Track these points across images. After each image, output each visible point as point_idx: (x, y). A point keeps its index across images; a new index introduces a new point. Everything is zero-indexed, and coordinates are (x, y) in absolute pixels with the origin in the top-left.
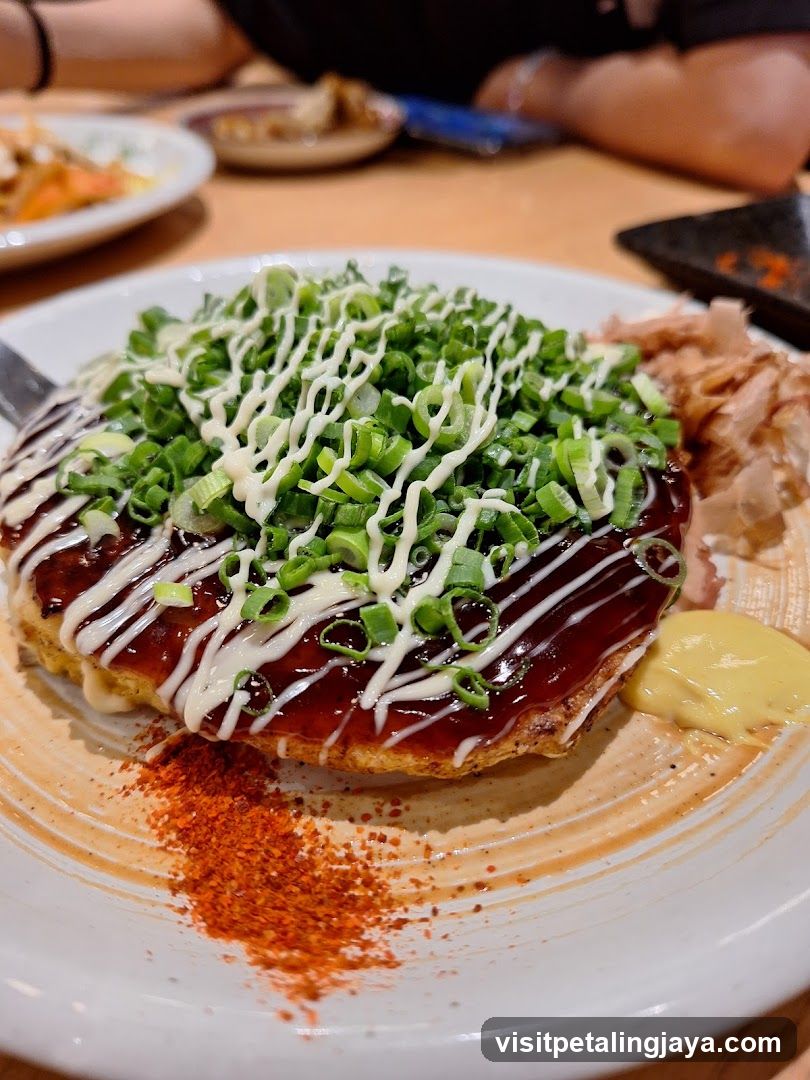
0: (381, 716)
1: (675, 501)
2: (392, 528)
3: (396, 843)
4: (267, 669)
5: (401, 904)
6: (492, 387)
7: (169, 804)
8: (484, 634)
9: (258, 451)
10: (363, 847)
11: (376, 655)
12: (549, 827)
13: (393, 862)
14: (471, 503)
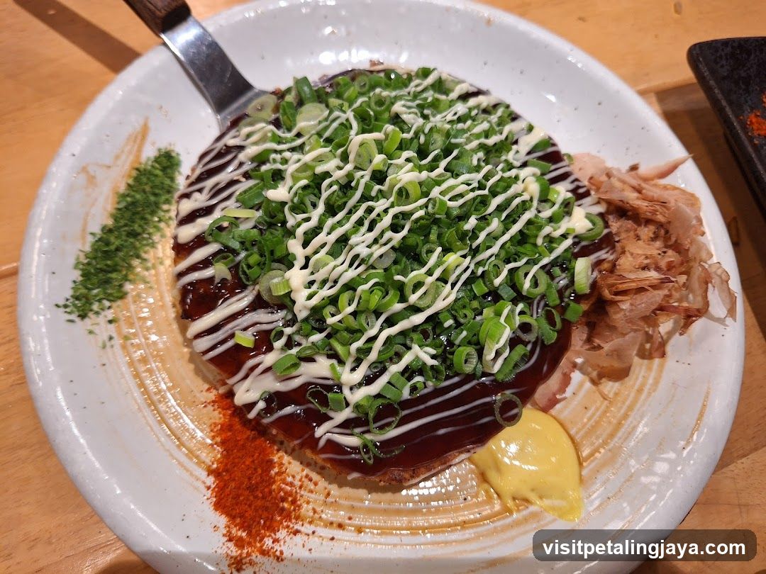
0: (322, 443)
1: (545, 368)
2: (364, 352)
3: (316, 484)
4: (278, 394)
5: (302, 520)
6: (468, 268)
7: (223, 419)
8: (388, 424)
9: (312, 273)
10: (300, 480)
11: (331, 414)
12: (389, 506)
13: (310, 494)
14: (416, 347)
